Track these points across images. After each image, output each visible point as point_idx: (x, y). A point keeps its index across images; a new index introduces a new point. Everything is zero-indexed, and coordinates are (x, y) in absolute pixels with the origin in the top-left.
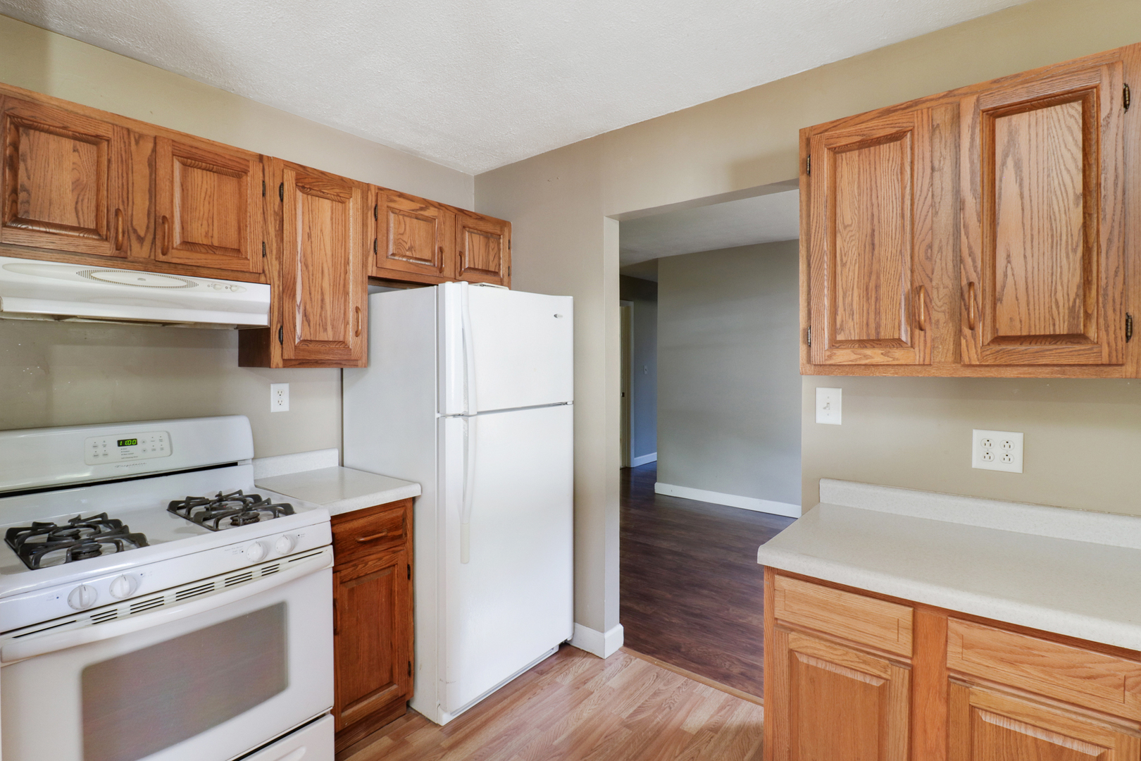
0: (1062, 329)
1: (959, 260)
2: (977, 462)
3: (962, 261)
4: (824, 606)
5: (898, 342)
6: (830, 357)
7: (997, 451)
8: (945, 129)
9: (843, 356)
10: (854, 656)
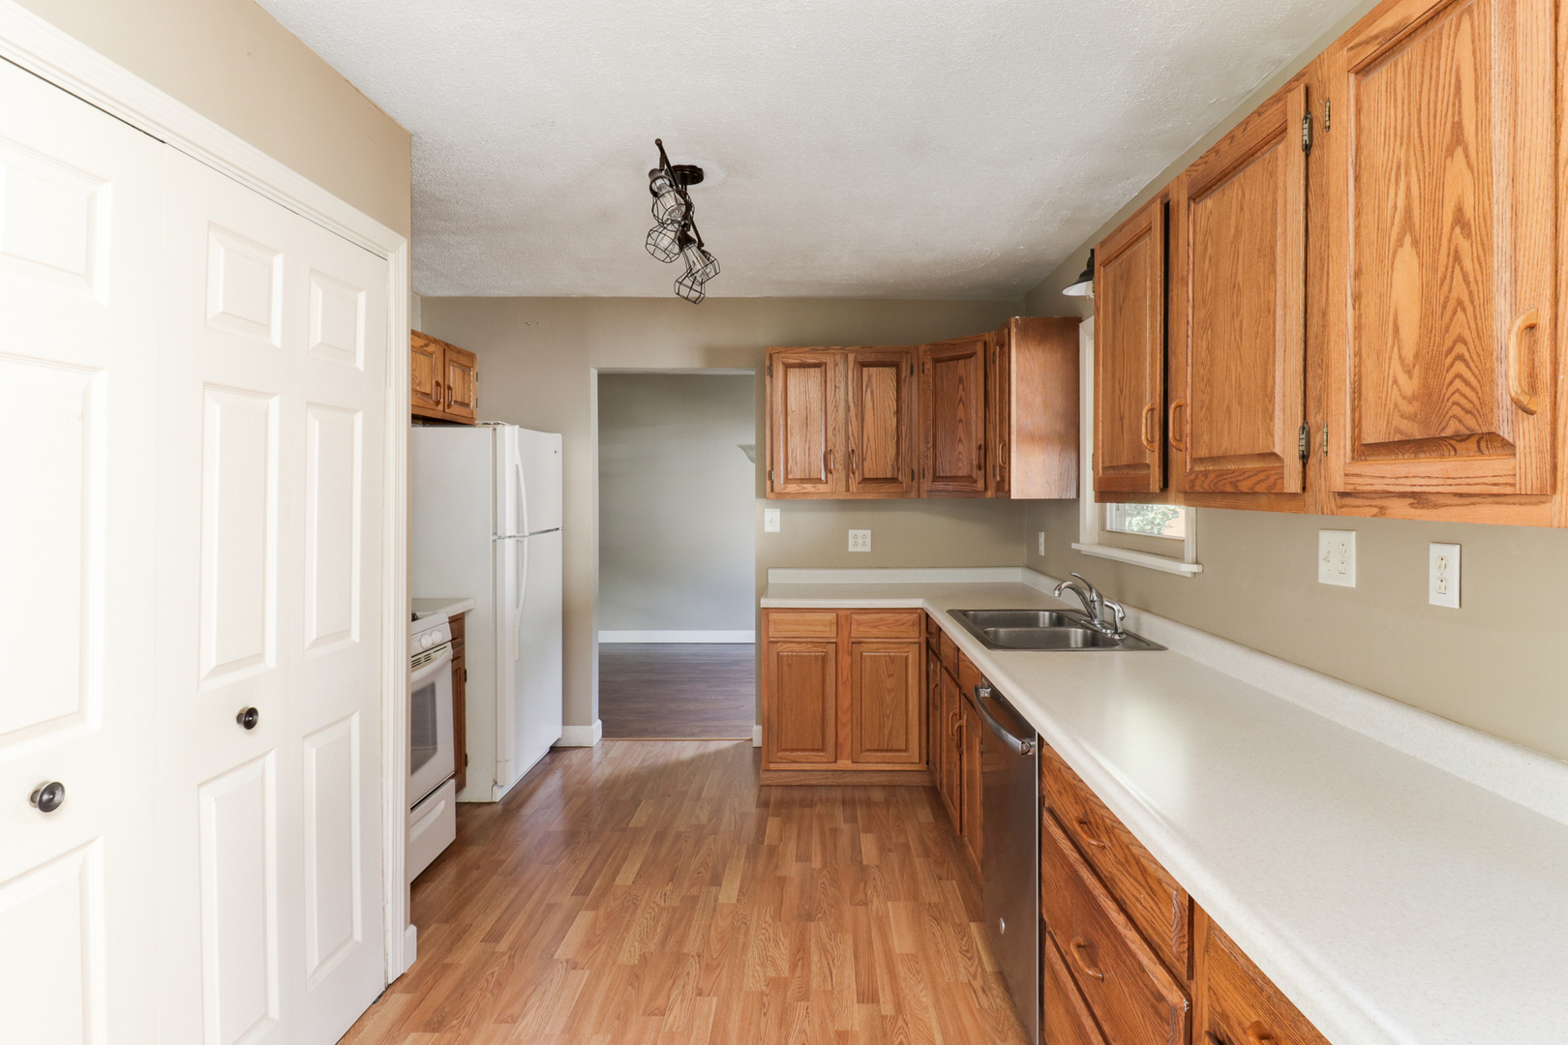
0: (889, 476)
1: (847, 438)
2: (850, 548)
3: (849, 438)
4: (796, 623)
5: (819, 480)
6: (785, 488)
7: (860, 541)
8: (841, 367)
9: (792, 488)
10: (810, 645)
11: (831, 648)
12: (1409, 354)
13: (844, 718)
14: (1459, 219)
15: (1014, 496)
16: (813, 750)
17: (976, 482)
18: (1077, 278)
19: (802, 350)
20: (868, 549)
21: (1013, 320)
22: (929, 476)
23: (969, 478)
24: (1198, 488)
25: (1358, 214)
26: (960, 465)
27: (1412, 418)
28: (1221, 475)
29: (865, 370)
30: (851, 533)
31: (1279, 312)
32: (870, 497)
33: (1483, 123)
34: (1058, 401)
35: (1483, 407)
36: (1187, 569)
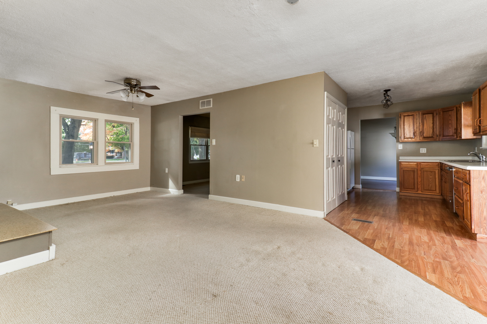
0: (431, 136)
2: (421, 152)
3: (420, 129)
4: (407, 164)
5: (412, 138)
6: (404, 140)
7: (423, 151)
8: (418, 115)
9: (406, 140)
10: (411, 169)
11: (416, 170)
13: (419, 183)
15: (463, 138)
16: (412, 189)
19: (408, 112)
20: (425, 152)
21: (462, 103)
22: (442, 136)
23: (453, 136)
26: (450, 133)
29: (424, 115)
30: (421, 149)
32: (426, 141)
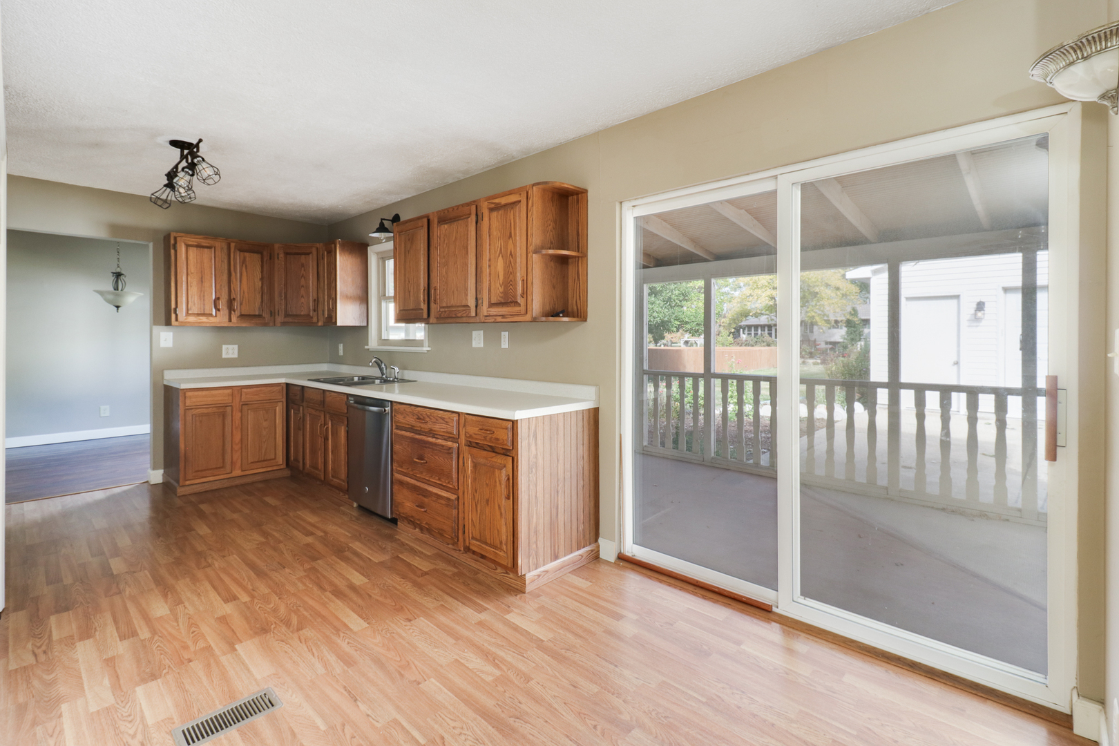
1: (230, 291)
2: (224, 356)
4: (205, 396)
5: (210, 315)
6: (186, 319)
7: (230, 351)
8: (224, 250)
9: (191, 319)
10: (215, 409)
11: (229, 409)
12: (501, 283)
13: (236, 448)
14: (511, 254)
15: (339, 324)
16: (216, 469)
17: (312, 318)
18: (375, 230)
19: (197, 237)
20: (236, 356)
21: (338, 242)
22: (282, 313)
23: (308, 316)
24: (442, 316)
25: (490, 245)
26: (302, 309)
27: (502, 297)
28: (451, 312)
29: (242, 253)
30: (224, 347)
31: (469, 266)
32: (244, 325)
33: (515, 234)
34: (359, 281)
35: (515, 296)
36: (426, 349)
